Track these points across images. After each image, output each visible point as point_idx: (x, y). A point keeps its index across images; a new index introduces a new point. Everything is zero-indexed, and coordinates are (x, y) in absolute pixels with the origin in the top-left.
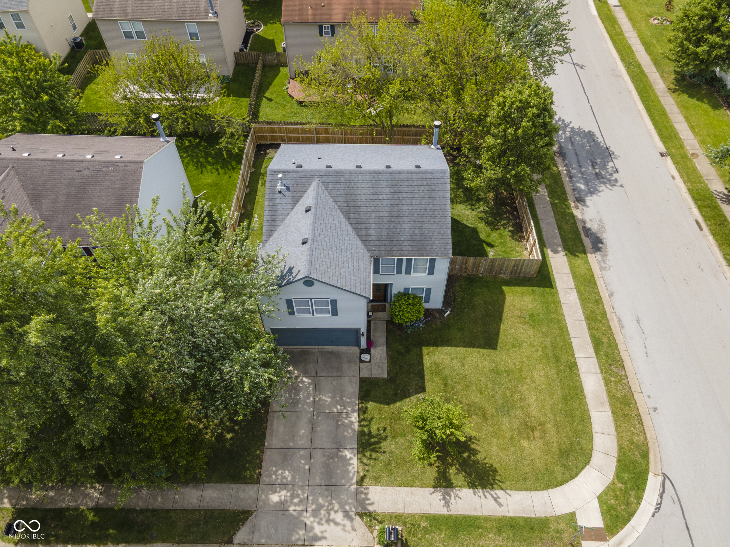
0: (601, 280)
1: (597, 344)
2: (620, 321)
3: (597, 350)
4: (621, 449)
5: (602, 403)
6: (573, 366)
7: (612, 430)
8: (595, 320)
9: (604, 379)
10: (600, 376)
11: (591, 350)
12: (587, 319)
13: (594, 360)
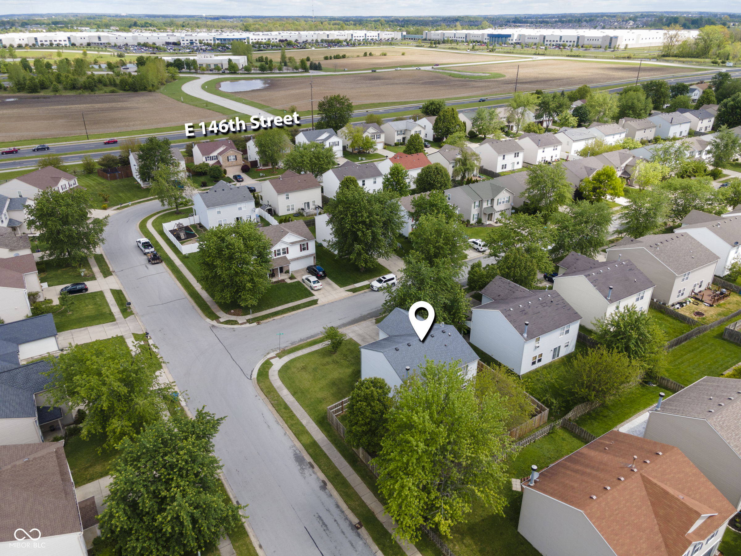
0: (293, 439)
1: (286, 407)
2: (278, 423)
3: (286, 404)
4: (268, 379)
5: (278, 388)
6: (294, 394)
7: (272, 382)
8: (290, 417)
9: (280, 396)
10: (281, 396)
11: (288, 403)
12: (294, 415)
13: (286, 401)
